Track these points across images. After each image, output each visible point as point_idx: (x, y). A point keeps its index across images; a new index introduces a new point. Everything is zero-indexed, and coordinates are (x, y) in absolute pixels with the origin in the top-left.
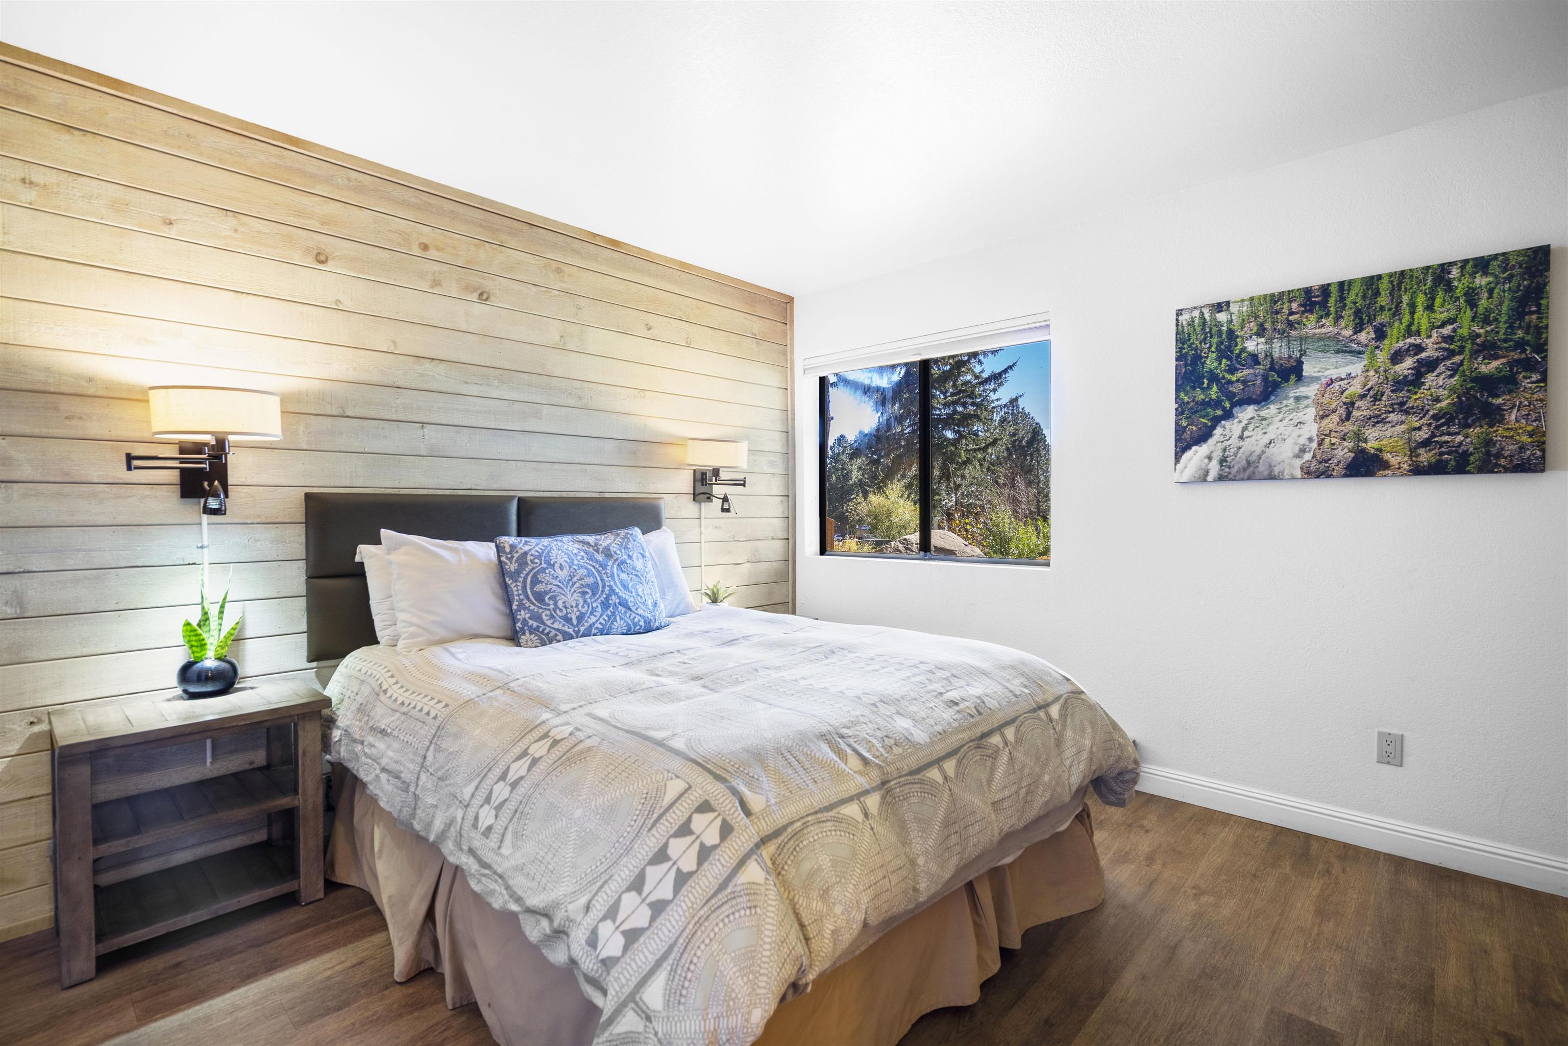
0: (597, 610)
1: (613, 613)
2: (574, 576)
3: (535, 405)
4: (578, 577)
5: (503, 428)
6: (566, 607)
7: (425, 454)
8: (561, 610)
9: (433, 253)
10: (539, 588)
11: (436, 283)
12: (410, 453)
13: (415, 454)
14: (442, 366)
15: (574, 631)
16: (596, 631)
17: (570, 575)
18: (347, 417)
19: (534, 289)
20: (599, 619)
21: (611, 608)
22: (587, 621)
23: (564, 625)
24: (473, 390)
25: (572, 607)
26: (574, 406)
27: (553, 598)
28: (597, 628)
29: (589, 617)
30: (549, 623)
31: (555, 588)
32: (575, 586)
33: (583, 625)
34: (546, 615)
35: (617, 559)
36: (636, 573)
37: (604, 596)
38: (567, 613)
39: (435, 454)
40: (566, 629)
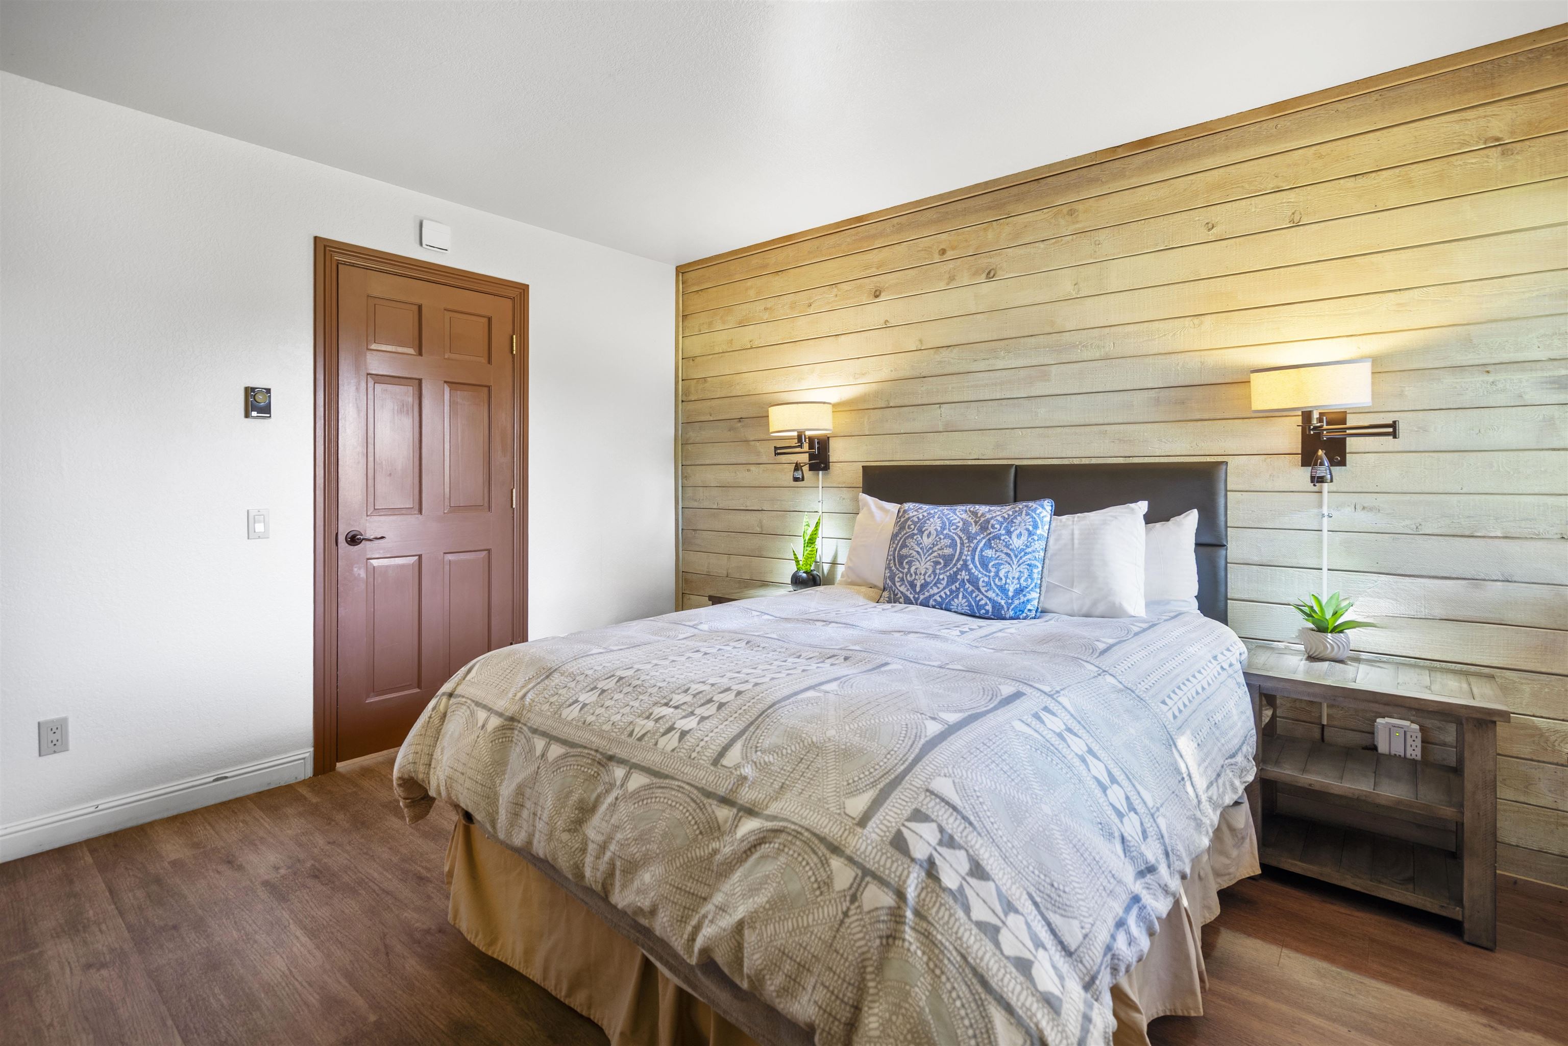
0: (942, 582)
1: (958, 589)
2: (937, 545)
3: (1042, 367)
4: (939, 546)
5: (1009, 397)
6: (916, 574)
7: (941, 430)
8: (911, 575)
9: (950, 254)
10: (904, 551)
11: (952, 279)
12: (931, 431)
13: (934, 431)
14: (956, 350)
15: (914, 597)
16: (934, 603)
17: (933, 544)
18: (891, 407)
19: (1042, 245)
20: (940, 592)
21: (957, 584)
22: (928, 591)
23: (908, 590)
24: (982, 366)
25: (921, 574)
26: (1090, 358)
27: (910, 563)
28: (935, 600)
29: (931, 588)
30: (898, 584)
31: (915, 553)
32: (933, 555)
33: (924, 594)
34: (899, 577)
35: (990, 534)
36: (1009, 552)
37: (955, 569)
38: (915, 579)
39: (949, 429)
40: (908, 593)
